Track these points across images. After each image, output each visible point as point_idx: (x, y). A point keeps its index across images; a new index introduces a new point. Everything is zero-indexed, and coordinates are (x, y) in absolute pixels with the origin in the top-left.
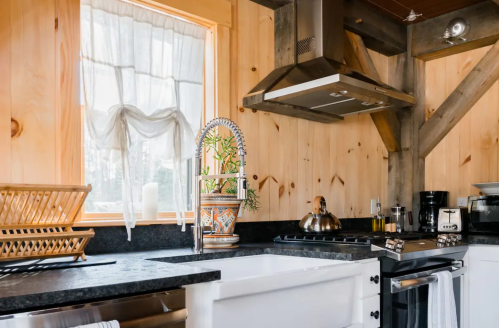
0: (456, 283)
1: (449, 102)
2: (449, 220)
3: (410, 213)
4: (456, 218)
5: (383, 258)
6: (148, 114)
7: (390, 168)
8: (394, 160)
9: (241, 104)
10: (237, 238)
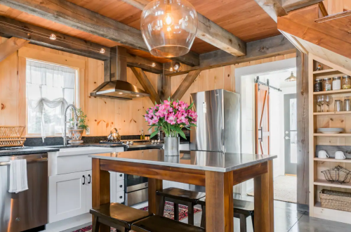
5: (125, 147)
6: (52, 100)
9: (89, 95)
10: (82, 142)
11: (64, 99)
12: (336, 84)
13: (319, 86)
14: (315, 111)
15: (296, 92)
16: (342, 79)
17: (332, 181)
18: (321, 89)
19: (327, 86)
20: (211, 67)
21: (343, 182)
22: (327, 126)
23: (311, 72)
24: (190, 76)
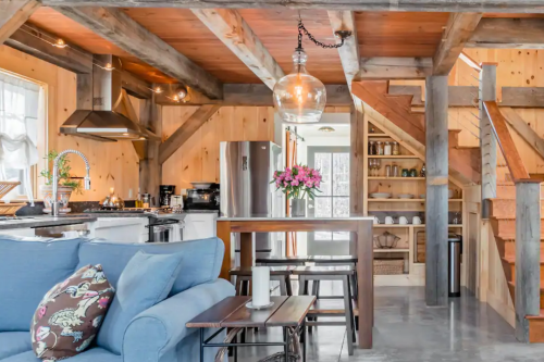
0: (181, 231)
1: (176, 134)
2: (176, 202)
3: (153, 199)
4: (180, 201)
5: (150, 217)
6: (13, 138)
7: (140, 170)
8: (143, 164)
9: (58, 131)
10: (69, 210)
11: (27, 137)
12: (388, 149)
13: (373, 149)
14: (370, 175)
15: (349, 145)
16: (392, 144)
17: (382, 247)
18: (375, 153)
19: (380, 150)
20: (240, 104)
21: (391, 248)
22: (376, 191)
23: (366, 134)
24: (204, 112)
